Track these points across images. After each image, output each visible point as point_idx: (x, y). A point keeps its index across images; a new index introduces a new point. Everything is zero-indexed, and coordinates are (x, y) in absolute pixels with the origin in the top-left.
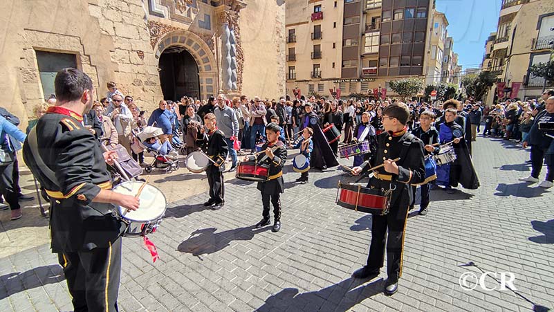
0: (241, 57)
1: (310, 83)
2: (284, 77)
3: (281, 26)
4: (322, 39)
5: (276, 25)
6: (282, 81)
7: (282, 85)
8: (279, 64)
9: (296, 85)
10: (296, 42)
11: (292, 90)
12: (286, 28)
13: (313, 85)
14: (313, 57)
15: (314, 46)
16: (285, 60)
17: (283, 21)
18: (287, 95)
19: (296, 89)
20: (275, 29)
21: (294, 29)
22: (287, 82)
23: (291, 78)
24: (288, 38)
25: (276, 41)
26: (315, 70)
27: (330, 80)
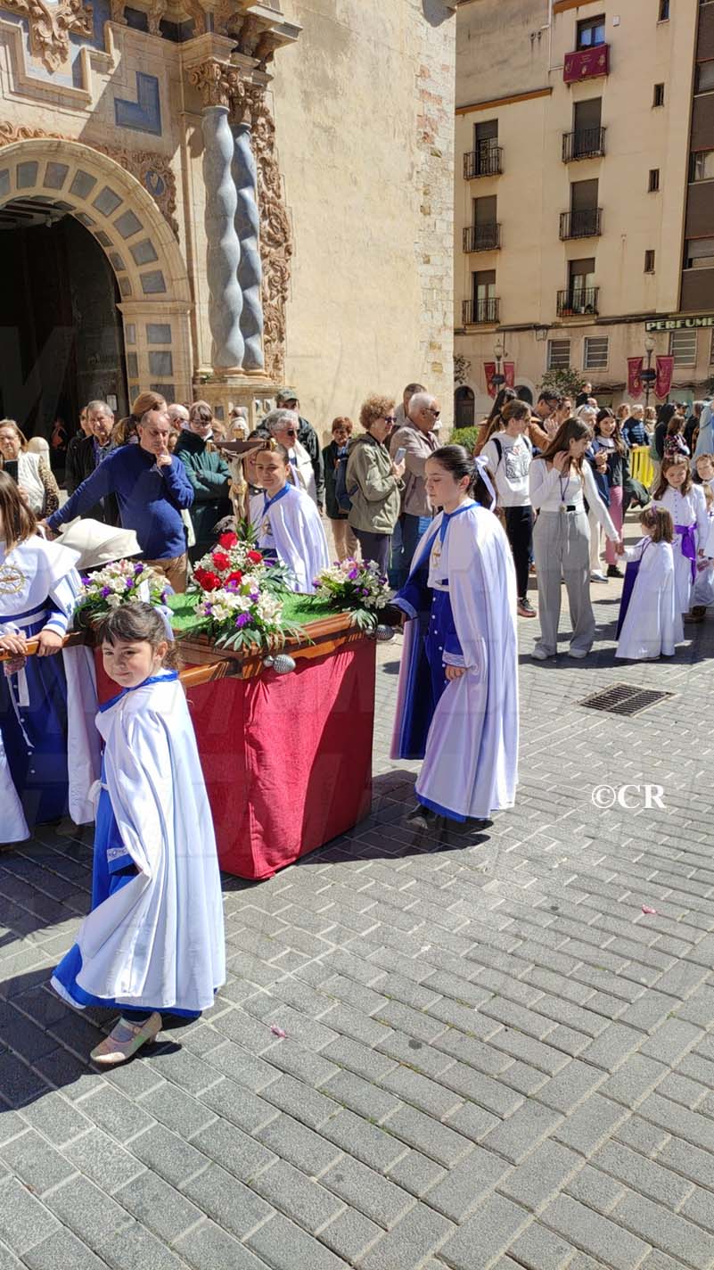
0: (279, 238)
1: (552, 335)
2: (447, 314)
3: (439, 110)
4: (603, 155)
5: (417, 106)
6: (440, 331)
7: (440, 348)
8: (427, 262)
9: (499, 346)
10: (500, 172)
11: (483, 367)
12: (461, 116)
13: (568, 343)
14: (567, 230)
15: (573, 185)
16: (452, 245)
17: (446, 88)
18: (464, 384)
19: (497, 362)
20: (416, 124)
21: (496, 121)
22: (465, 334)
23: (481, 317)
24: (471, 159)
25: (418, 172)
26: (576, 282)
27: (630, 322)
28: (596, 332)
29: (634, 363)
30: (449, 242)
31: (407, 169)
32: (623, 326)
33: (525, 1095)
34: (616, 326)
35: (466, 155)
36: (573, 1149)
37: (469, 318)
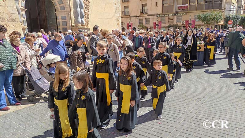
1: (139, 18)
2: (120, 14)
6: (119, 17)
7: (119, 20)
8: (116, 4)
9: (130, 20)
11: (127, 24)
13: (142, 19)
16: (120, 1)
18: (123, 27)
22: (123, 18)
23: (126, 15)
26: (143, 8)
28: (147, 17)
34: (151, 16)
37: (124, 15)
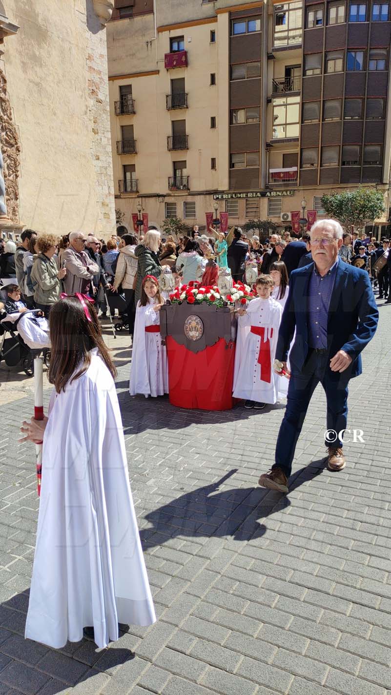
0: (12, 142)
1: (167, 200)
2: (109, 187)
3: (99, 78)
4: (187, 108)
5: (88, 75)
6: (107, 196)
7: (107, 205)
8: (98, 159)
9: (139, 205)
10: (134, 113)
11: (132, 216)
12: (112, 81)
13: (175, 204)
14: (171, 146)
15: (173, 122)
16: (111, 150)
17: (103, 66)
18: (122, 225)
19: (139, 214)
20: (87, 85)
21: (130, 86)
22: (121, 198)
23: (129, 189)
24: (118, 105)
25: (90, 111)
26: (177, 172)
27: (206, 194)
28: (190, 199)
29: (209, 216)
30: (109, 149)
31: (84, 108)
32: (202, 196)
33: (171, 575)
34: (199, 196)
35: (115, 102)
36: (195, 596)
37: (122, 189)
